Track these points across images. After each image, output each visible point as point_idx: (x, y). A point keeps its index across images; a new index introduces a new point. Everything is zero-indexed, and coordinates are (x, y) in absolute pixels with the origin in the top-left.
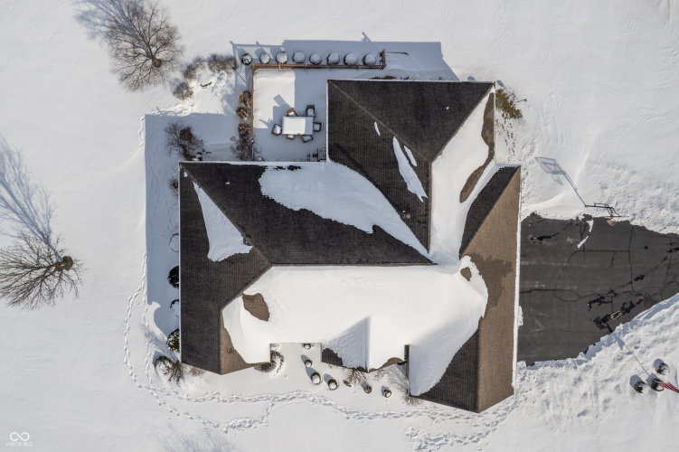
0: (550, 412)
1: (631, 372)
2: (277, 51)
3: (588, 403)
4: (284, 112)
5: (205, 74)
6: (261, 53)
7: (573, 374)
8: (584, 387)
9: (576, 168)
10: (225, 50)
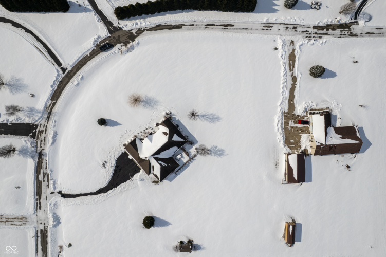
0: (114, 149)
1: (108, 163)
2: (189, 163)
3: (110, 155)
4: (182, 157)
5: (196, 153)
6: (191, 162)
7: (116, 157)
8: (113, 156)
9: (139, 183)
10: (196, 158)
